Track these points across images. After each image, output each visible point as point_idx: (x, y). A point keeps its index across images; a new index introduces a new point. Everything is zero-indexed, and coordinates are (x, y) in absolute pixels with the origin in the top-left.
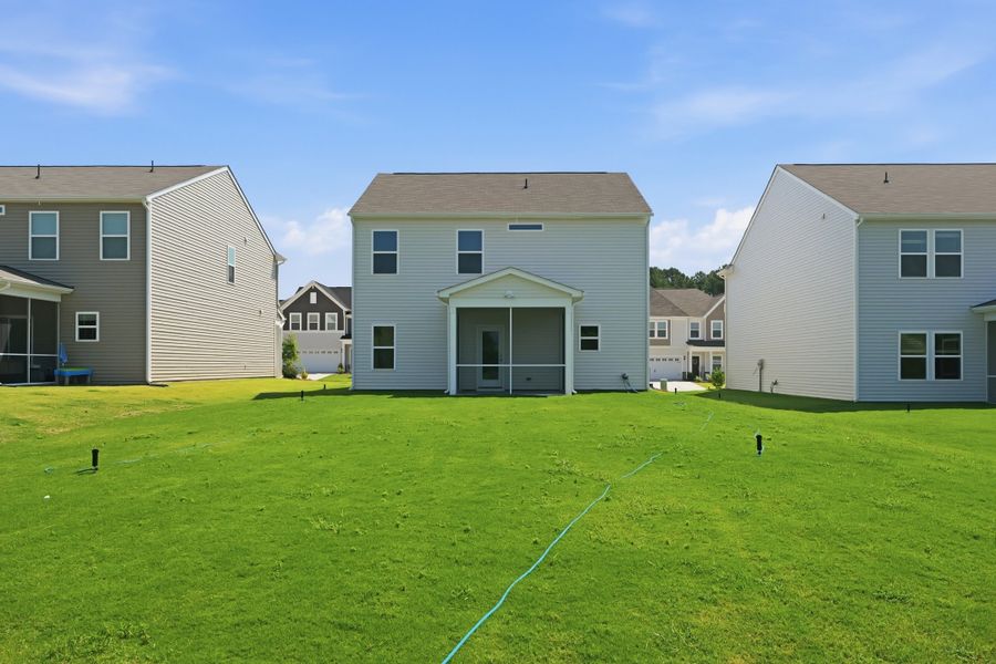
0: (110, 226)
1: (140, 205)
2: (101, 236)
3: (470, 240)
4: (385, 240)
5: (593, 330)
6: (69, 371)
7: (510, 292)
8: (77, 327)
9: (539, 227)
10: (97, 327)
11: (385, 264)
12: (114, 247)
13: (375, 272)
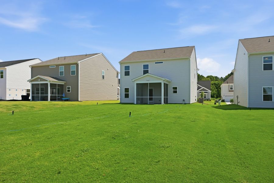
0: (73, 68)
1: (77, 63)
2: (71, 70)
3: (146, 67)
4: (127, 68)
5: (176, 88)
6: (64, 98)
7: (148, 79)
8: (67, 89)
9: (162, 62)
10: (70, 89)
11: (127, 74)
12: (73, 72)
13: (125, 75)
